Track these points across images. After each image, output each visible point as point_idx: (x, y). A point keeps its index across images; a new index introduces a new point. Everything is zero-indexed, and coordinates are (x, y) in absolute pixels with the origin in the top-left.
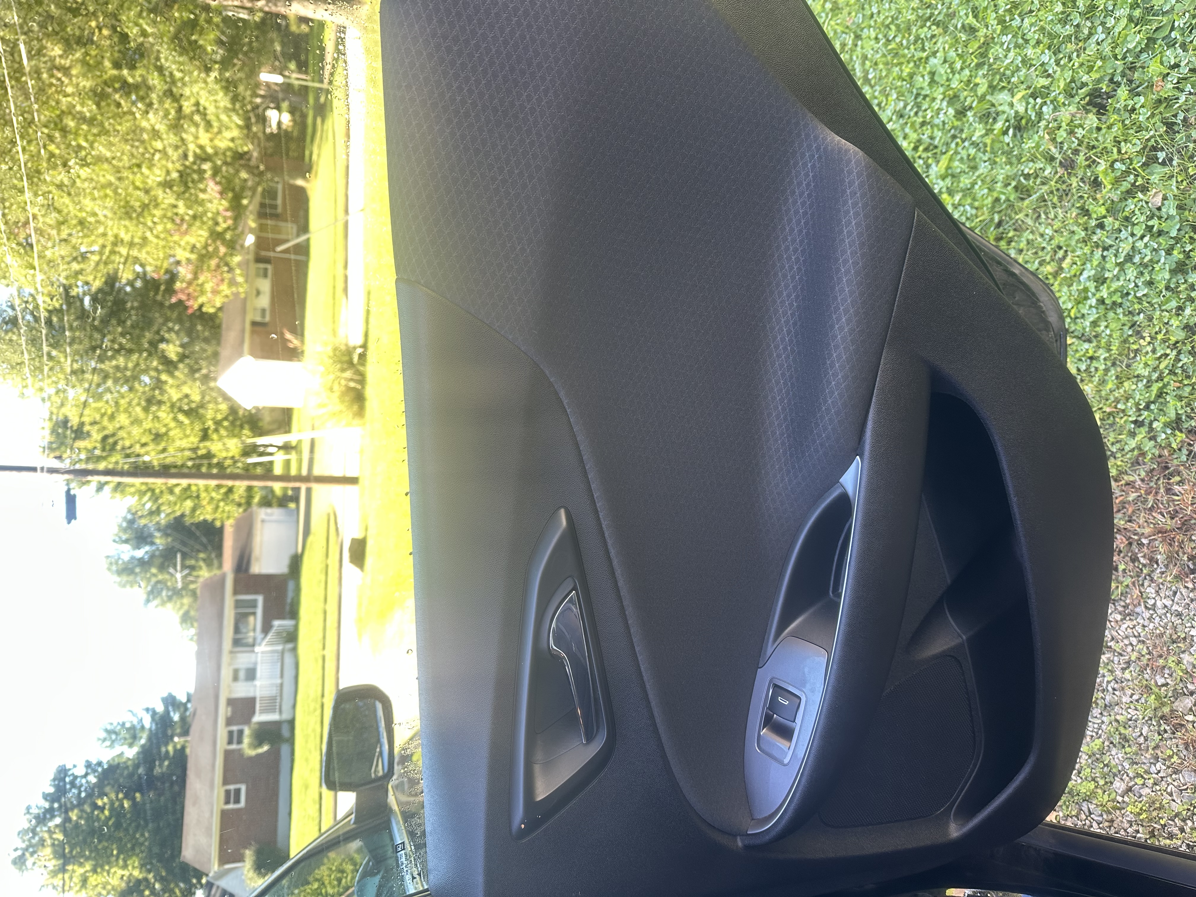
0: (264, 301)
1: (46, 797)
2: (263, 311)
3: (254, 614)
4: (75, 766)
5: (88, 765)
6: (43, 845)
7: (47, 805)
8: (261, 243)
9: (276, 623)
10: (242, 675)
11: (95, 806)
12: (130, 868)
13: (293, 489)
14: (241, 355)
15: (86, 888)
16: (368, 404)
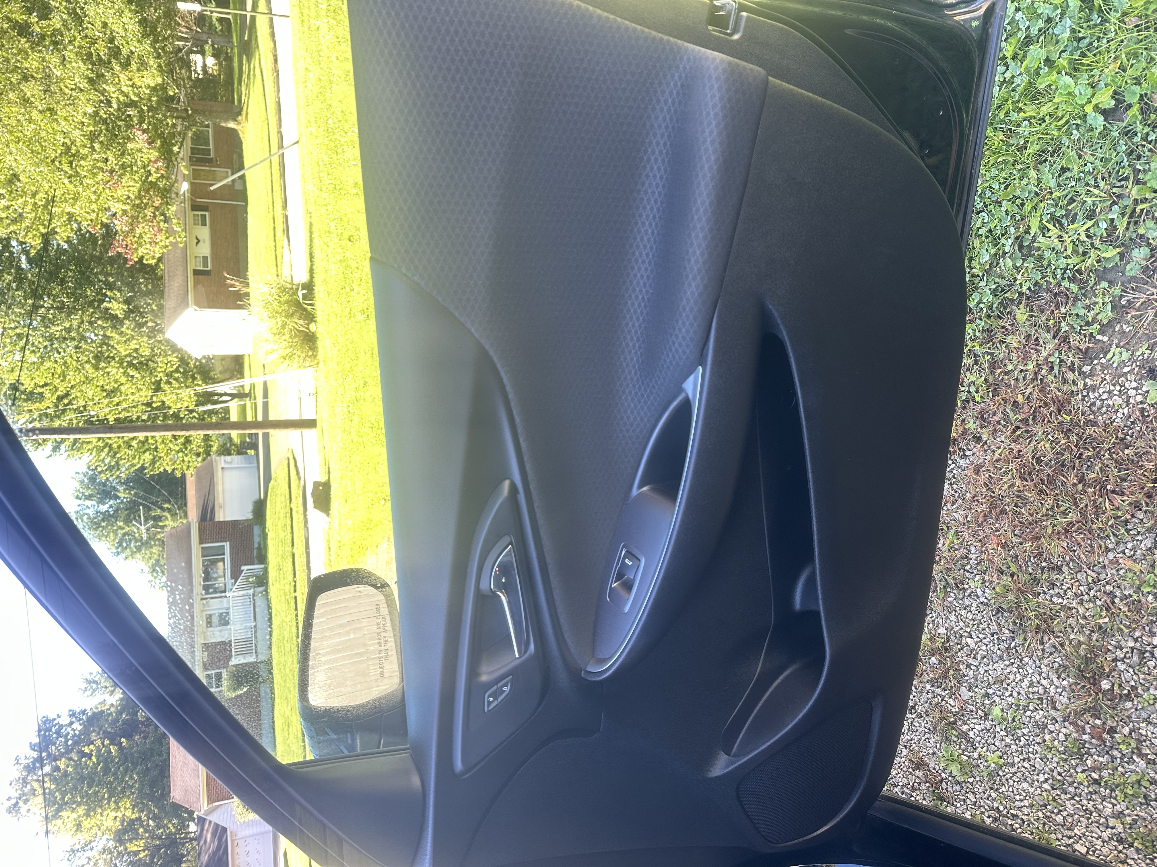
0: (205, 249)
1: (33, 747)
2: (205, 258)
3: (223, 560)
4: (59, 716)
5: (73, 714)
6: (34, 794)
7: (35, 754)
8: (196, 190)
9: (245, 568)
10: (215, 620)
11: (83, 754)
12: (122, 809)
13: (250, 435)
14: (187, 305)
15: (81, 831)
16: (320, 343)
